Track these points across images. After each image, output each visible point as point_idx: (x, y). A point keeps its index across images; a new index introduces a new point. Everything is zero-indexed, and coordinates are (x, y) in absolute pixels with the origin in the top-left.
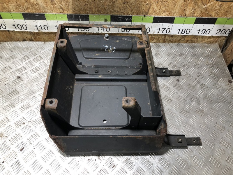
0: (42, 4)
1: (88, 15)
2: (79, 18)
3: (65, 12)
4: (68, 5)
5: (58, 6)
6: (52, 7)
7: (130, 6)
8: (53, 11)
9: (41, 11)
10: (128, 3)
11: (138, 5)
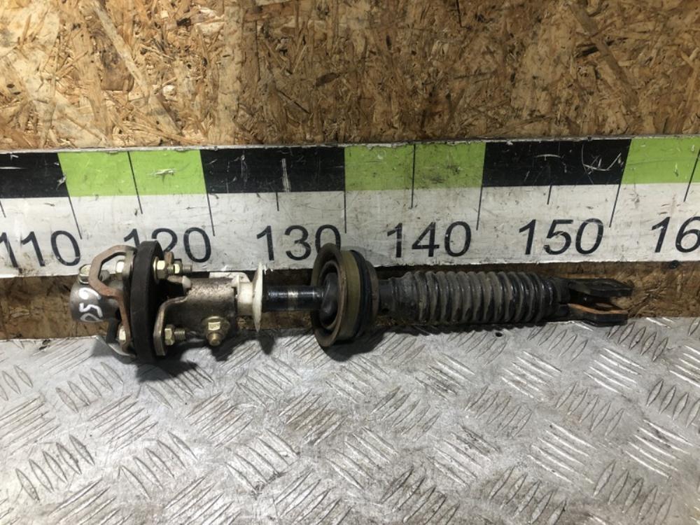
0: (46, 85)
1: (339, 146)
2: (280, 174)
3: (190, 135)
4: (210, 89)
5: (146, 99)
6: (110, 103)
7: (620, 72)
8: (117, 130)
9: (37, 139)
10: (615, 52)
11: (679, 56)
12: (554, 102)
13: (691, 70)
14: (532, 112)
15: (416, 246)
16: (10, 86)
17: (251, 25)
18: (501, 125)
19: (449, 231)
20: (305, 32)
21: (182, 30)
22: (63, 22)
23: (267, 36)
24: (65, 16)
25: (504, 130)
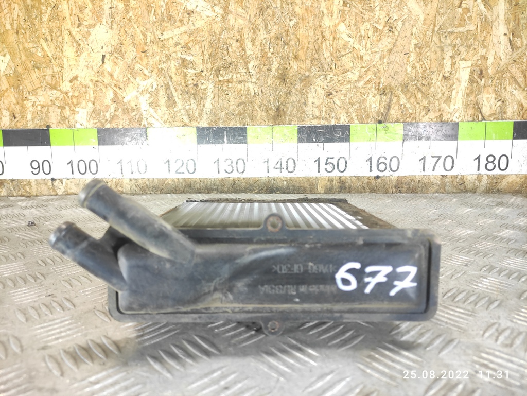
1: (246, 127)
2: (224, 136)
3: (193, 123)
4: (202, 107)
5: (180, 110)
6: (167, 112)
10: (339, 94)
11: (361, 96)
12: (321, 112)
13: (367, 101)
14: (313, 115)
15: (275, 168)
16: (136, 105)
17: (217, 86)
18: (303, 121)
19: (287, 162)
20: (234, 88)
21: (195, 87)
22: (158, 85)
23: (222, 89)
24: (158, 83)
25: (304, 122)
